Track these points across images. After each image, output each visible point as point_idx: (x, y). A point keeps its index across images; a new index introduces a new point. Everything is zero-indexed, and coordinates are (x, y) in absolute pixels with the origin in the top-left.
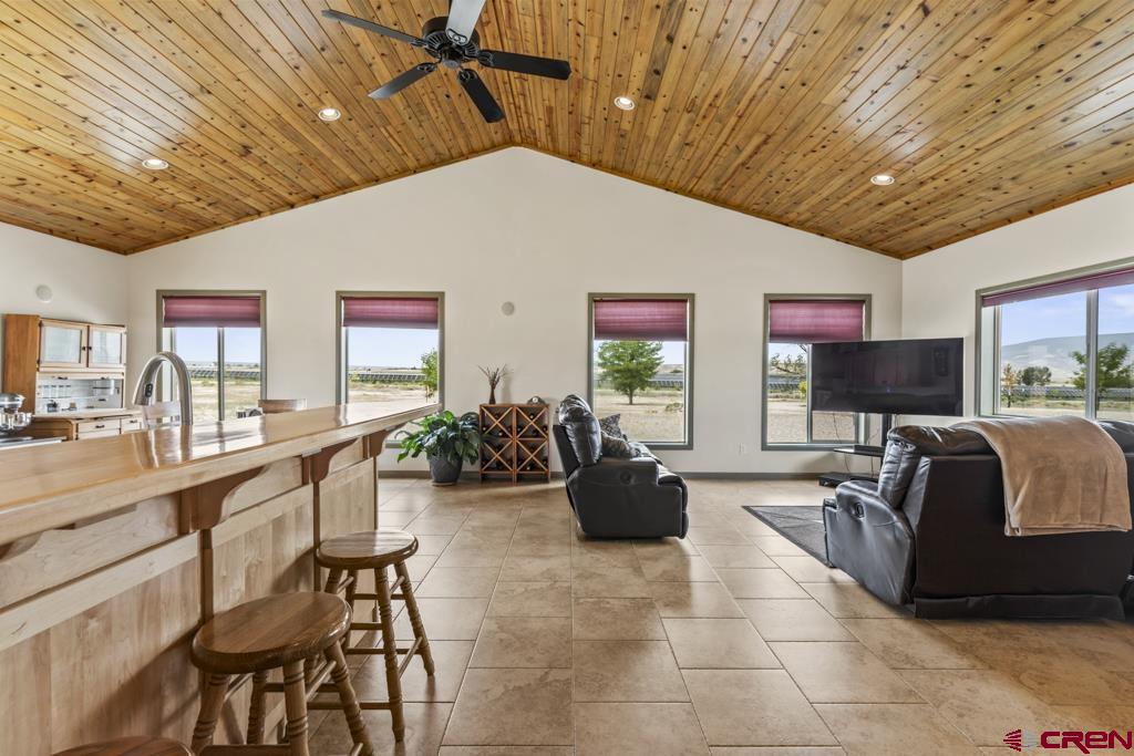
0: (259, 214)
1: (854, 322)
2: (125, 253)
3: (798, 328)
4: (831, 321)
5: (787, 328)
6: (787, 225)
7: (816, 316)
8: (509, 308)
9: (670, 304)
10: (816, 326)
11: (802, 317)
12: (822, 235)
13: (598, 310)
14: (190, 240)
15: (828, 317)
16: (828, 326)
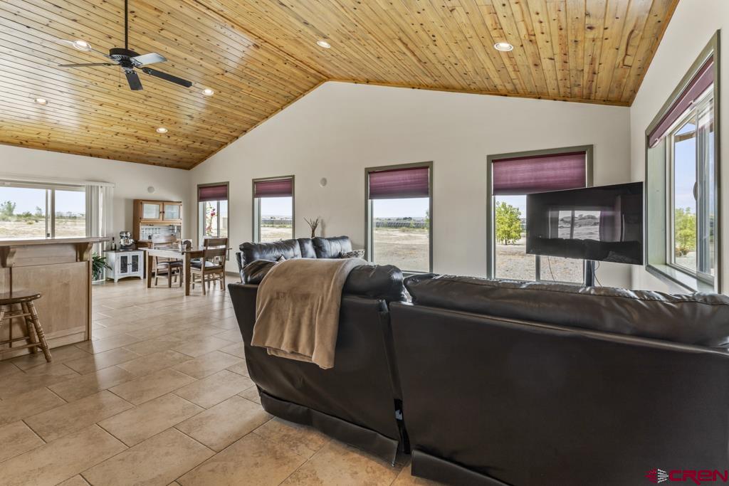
0: (227, 144)
1: (576, 172)
2: (189, 169)
3: (518, 182)
4: (551, 173)
5: (509, 182)
6: (506, 95)
7: (536, 170)
8: (324, 181)
9: (417, 171)
10: (536, 179)
11: (523, 172)
12: (539, 98)
13: (372, 179)
14: (207, 160)
15: (548, 169)
16: (548, 178)
